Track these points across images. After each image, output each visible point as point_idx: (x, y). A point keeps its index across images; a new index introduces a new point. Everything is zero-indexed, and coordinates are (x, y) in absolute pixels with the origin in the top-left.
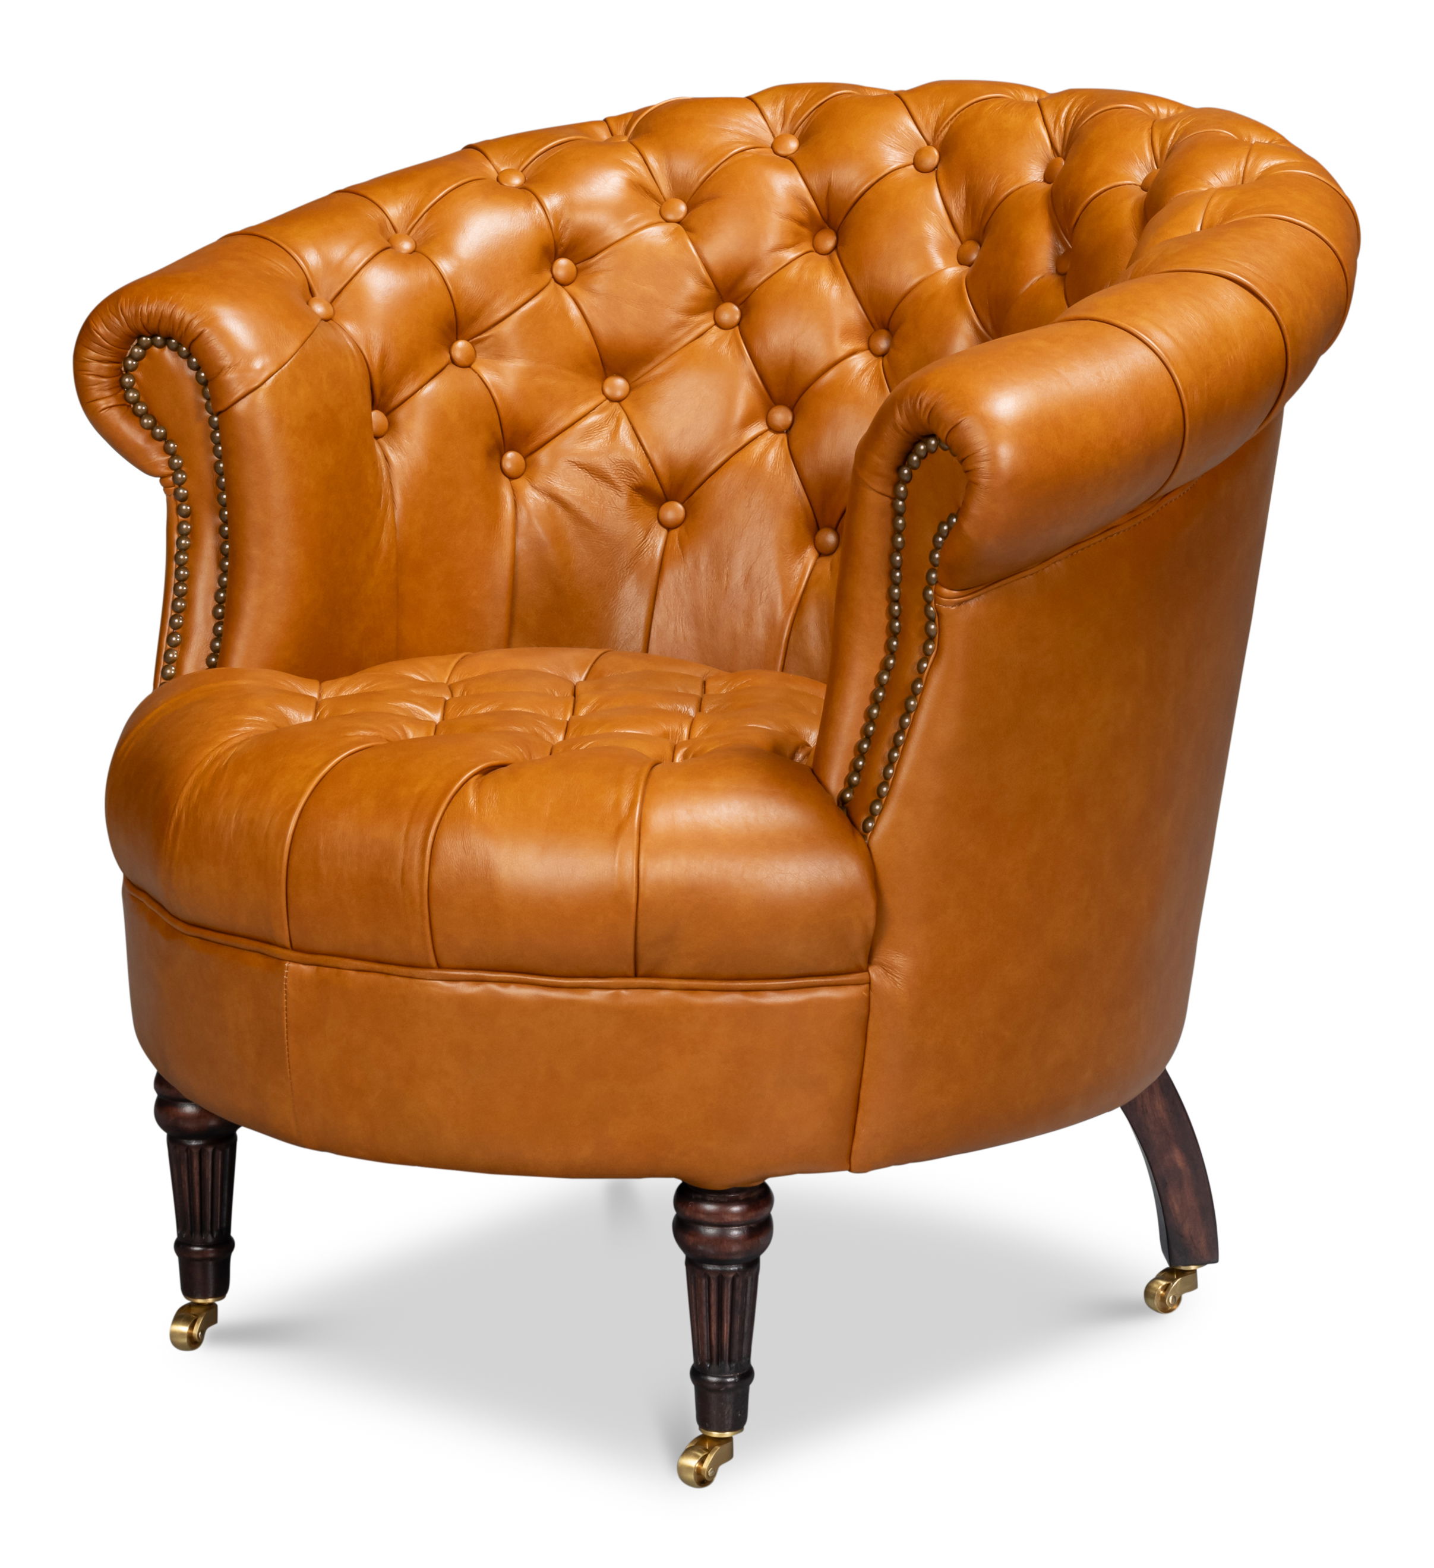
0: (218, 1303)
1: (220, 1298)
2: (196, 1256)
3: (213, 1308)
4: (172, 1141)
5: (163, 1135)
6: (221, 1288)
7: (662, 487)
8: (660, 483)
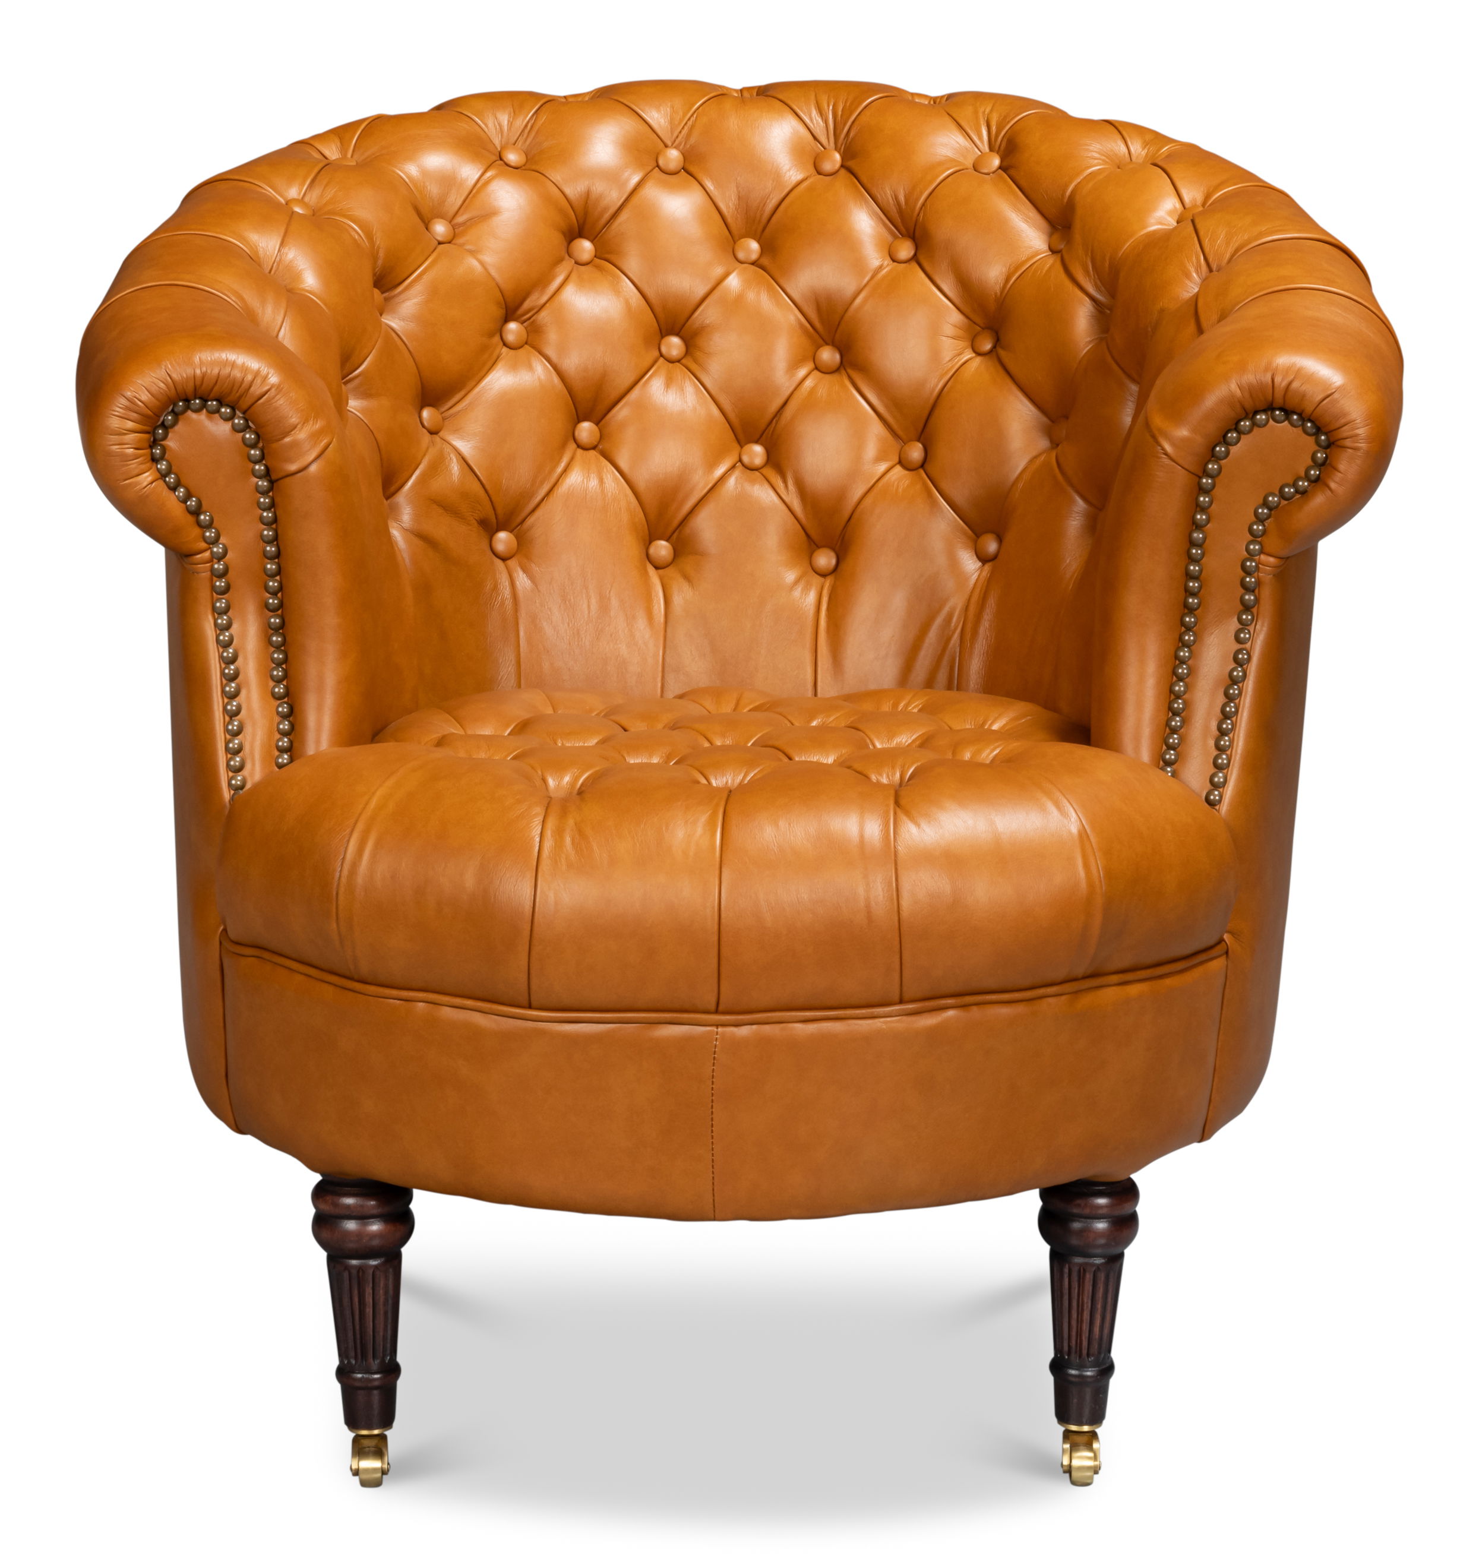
0: (388, 1433)
1: (388, 1428)
2: (357, 1384)
3: (383, 1438)
4: (334, 1262)
5: (323, 1255)
6: (387, 1418)
7: (496, 518)
8: (495, 514)
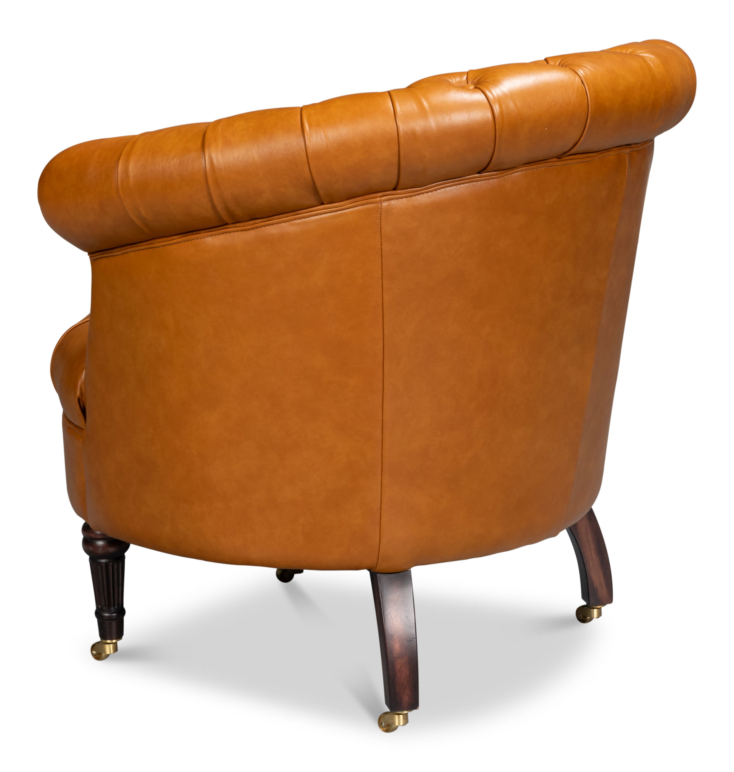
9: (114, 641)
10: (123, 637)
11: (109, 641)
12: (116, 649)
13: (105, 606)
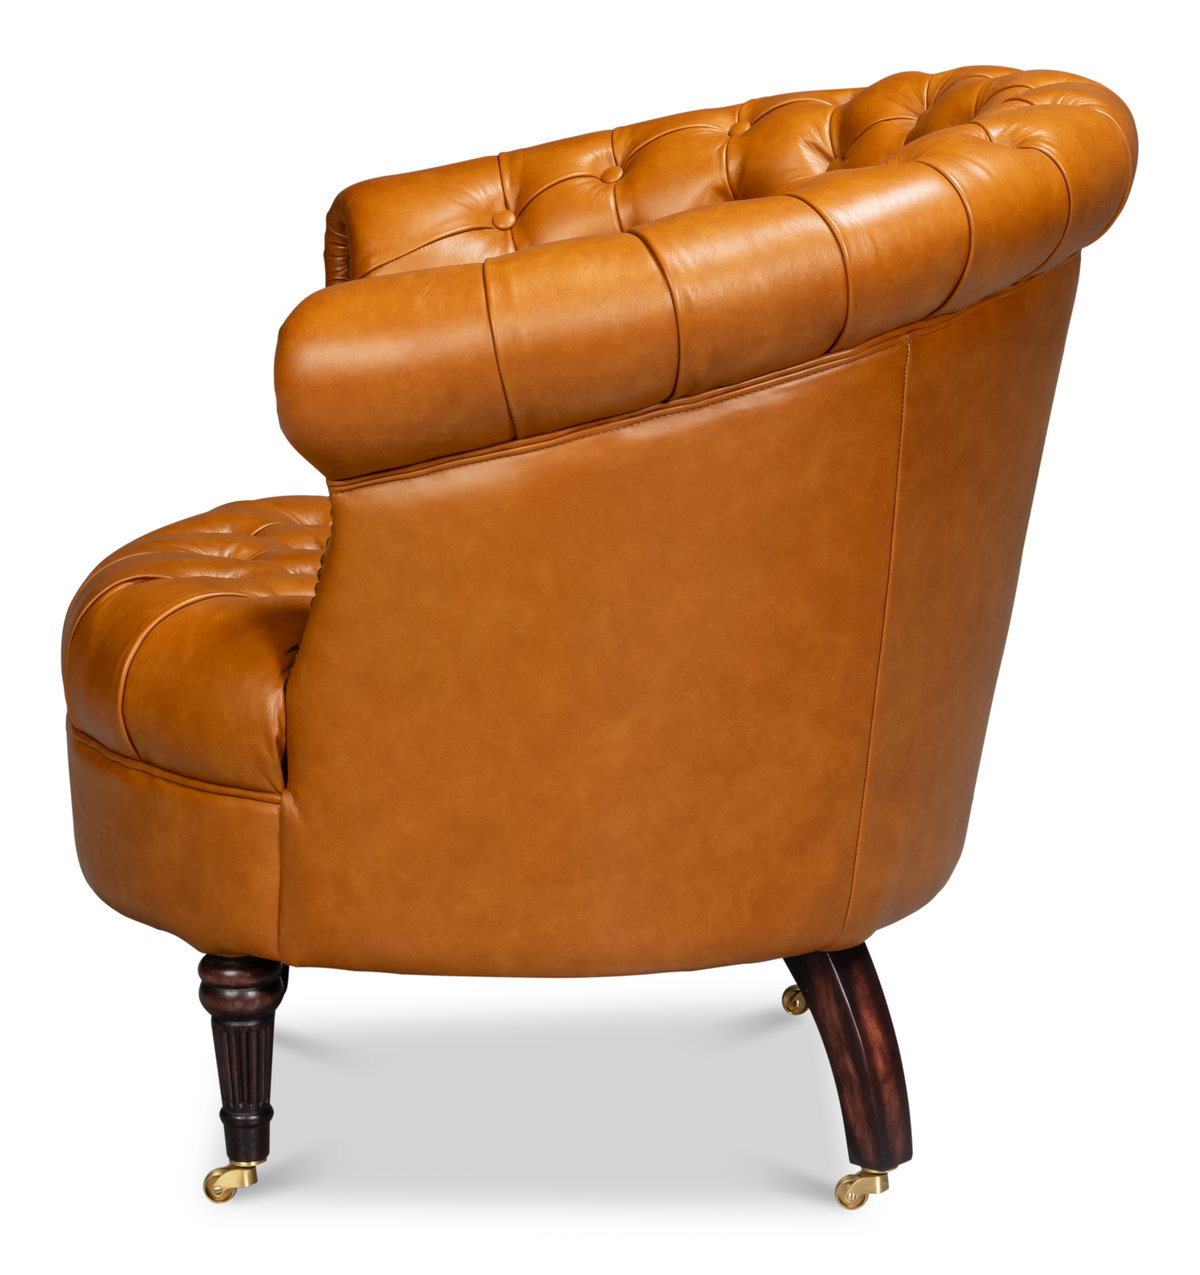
9: (253, 1164)
10: (268, 1157)
11: (244, 1164)
12: (254, 1179)
13: (242, 1100)
